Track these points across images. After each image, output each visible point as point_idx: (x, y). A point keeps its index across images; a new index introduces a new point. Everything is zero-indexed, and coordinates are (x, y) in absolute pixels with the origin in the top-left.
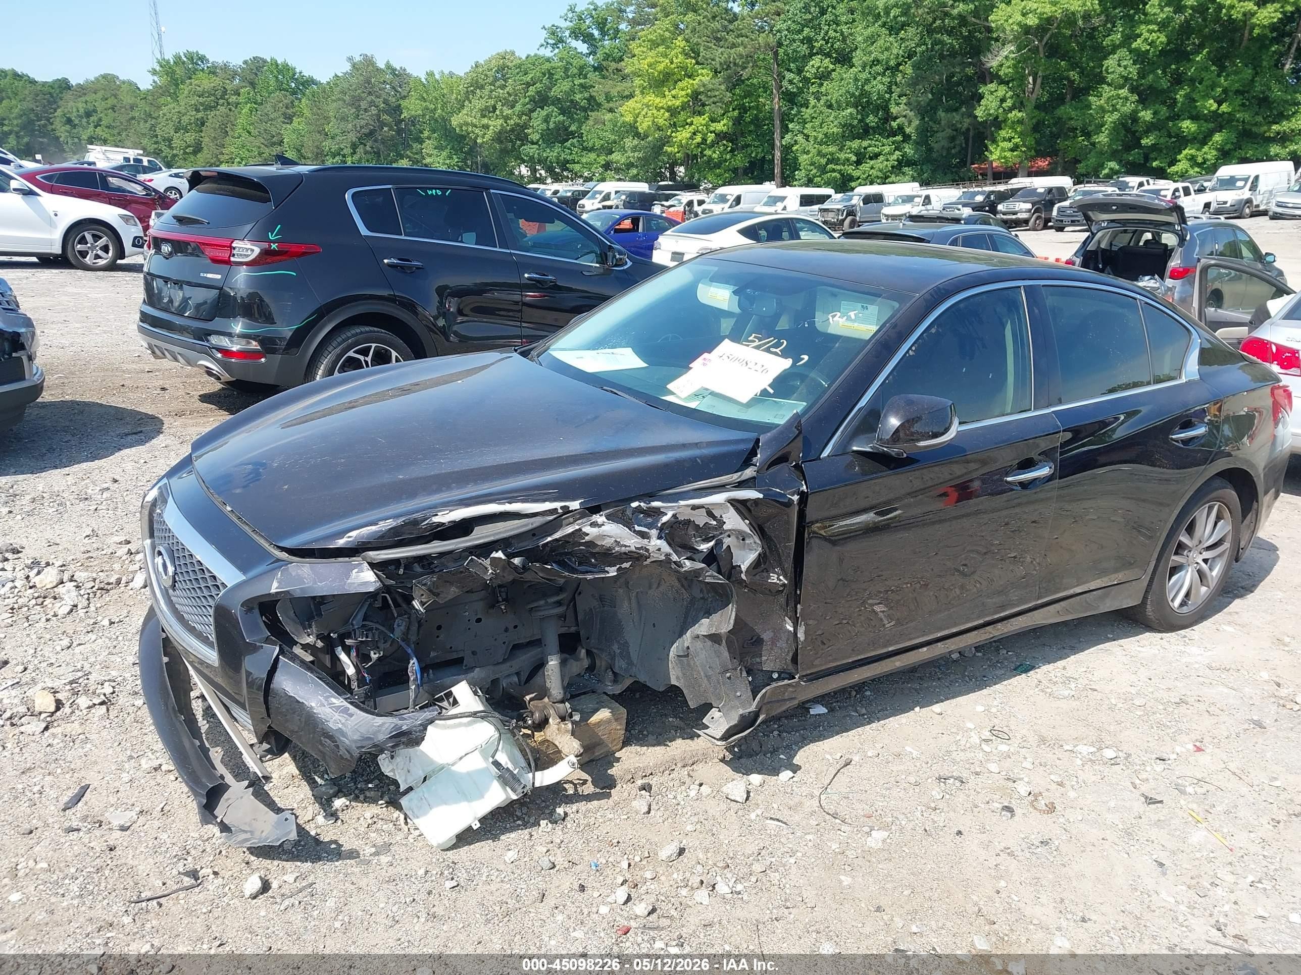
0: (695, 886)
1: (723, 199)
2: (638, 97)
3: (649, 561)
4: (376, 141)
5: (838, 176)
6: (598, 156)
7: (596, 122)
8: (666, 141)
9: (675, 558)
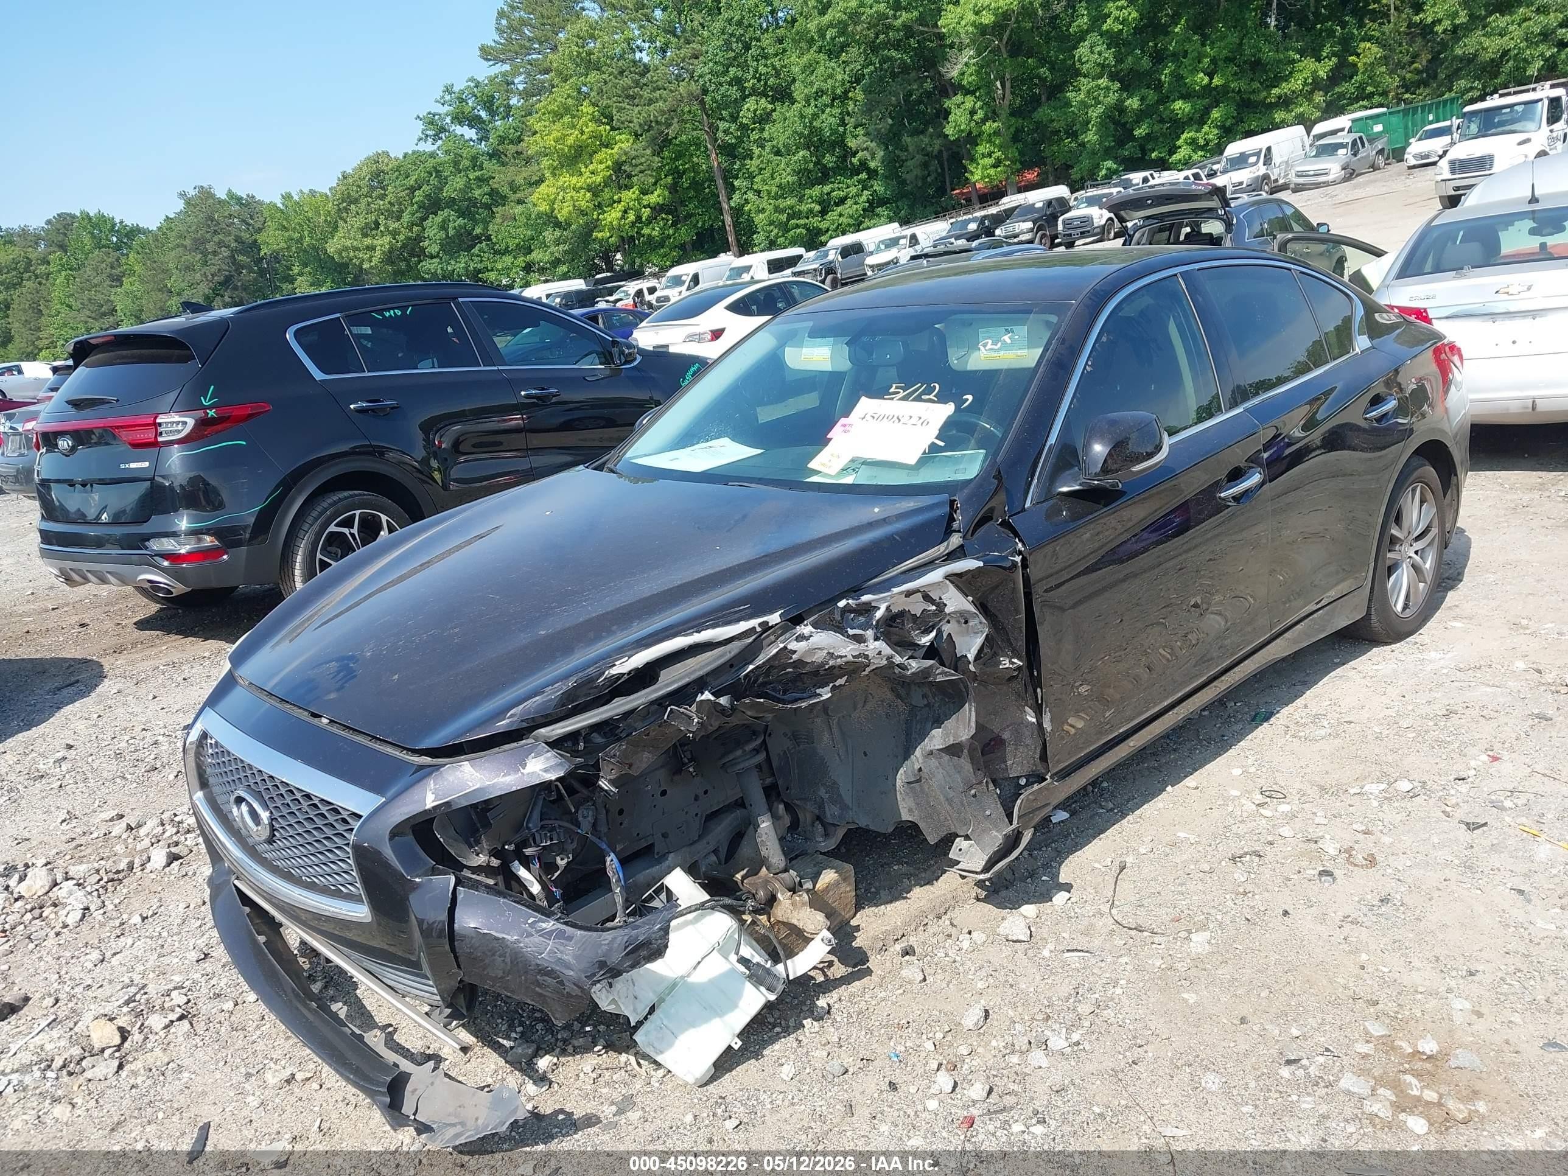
0: (1024, 1048)
1: (677, 281)
2: (550, 181)
3: (868, 670)
4: (235, 288)
5: (804, 231)
6: (515, 258)
7: (504, 218)
8: (594, 225)
9: (898, 659)
